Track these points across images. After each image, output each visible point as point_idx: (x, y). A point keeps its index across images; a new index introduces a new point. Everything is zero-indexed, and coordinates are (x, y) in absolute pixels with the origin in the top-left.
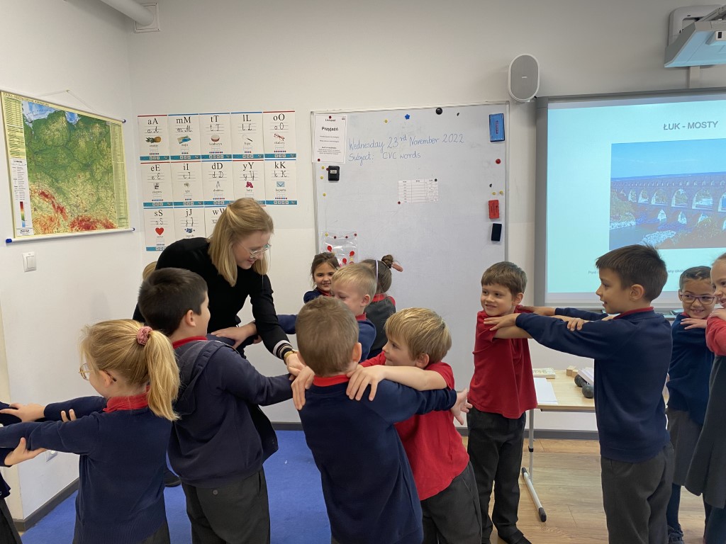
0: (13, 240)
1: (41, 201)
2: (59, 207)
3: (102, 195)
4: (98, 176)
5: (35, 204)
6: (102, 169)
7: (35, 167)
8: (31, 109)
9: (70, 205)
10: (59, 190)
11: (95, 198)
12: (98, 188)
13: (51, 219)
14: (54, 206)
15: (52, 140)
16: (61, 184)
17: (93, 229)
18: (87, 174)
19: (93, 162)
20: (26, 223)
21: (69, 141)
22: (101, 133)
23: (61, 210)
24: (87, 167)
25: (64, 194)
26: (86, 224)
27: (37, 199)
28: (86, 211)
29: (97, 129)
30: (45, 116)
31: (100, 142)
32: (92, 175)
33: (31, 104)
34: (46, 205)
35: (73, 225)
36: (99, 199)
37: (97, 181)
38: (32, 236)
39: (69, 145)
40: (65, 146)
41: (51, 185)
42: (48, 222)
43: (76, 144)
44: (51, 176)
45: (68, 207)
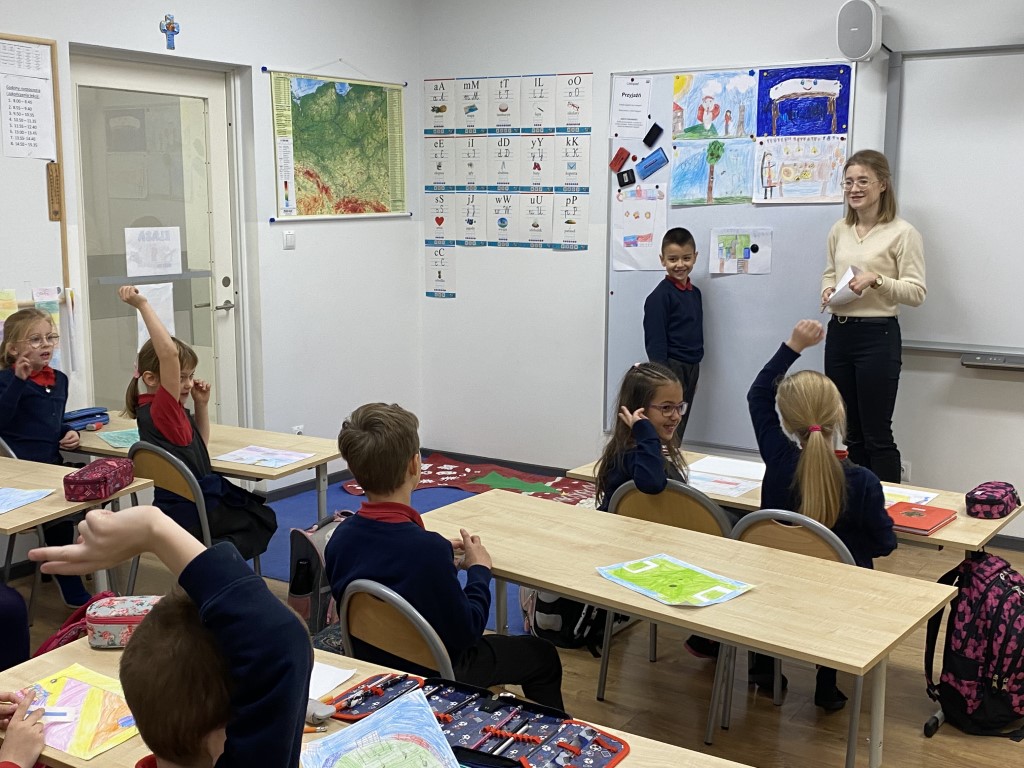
0: (276, 219)
1: (306, 180)
2: (323, 187)
3: (374, 173)
4: (369, 153)
5: (298, 184)
6: (374, 144)
7: (301, 146)
8: (299, 84)
9: (336, 185)
10: (324, 169)
11: (365, 177)
12: (368, 166)
13: (315, 200)
14: (319, 186)
15: (320, 116)
16: (327, 163)
17: (360, 212)
18: (357, 149)
19: (364, 136)
20: (290, 203)
21: (338, 114)
22: (375, 102)
23: (326, 190)
24: (356, 142)
25: (330, 173)
26: (353, 206)
27: (301, 178)
28: (353, 192)
29: (371, 98)
30: (314, 91)
31: (373, 112)
32: (363, 151)
33: (299, 80)
34: (310, 184)
35: (338, 207)
36: (369, 178)
37: (368, 158)
38: (295, 216)
39: (338, 120)
40: (332, 121)
41: (317, 164)
42: (312, 203)
43: (346, 117)
44: (317, 154)
45: (334, 187)
